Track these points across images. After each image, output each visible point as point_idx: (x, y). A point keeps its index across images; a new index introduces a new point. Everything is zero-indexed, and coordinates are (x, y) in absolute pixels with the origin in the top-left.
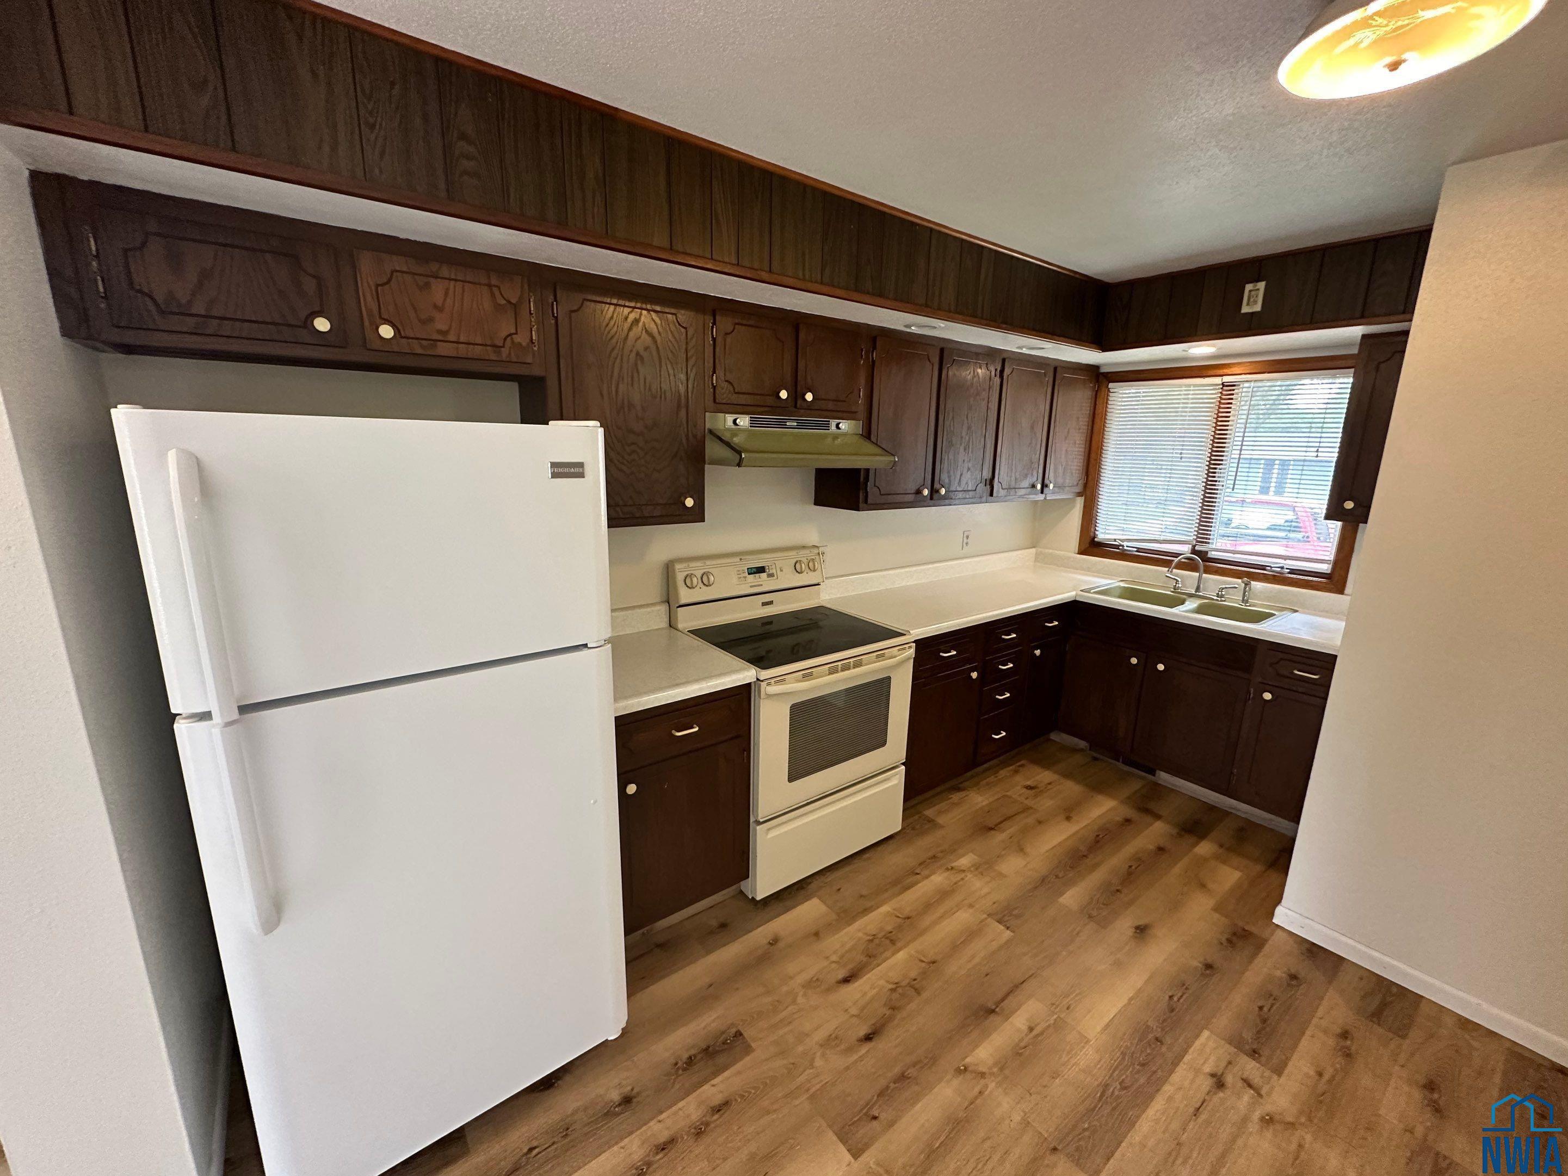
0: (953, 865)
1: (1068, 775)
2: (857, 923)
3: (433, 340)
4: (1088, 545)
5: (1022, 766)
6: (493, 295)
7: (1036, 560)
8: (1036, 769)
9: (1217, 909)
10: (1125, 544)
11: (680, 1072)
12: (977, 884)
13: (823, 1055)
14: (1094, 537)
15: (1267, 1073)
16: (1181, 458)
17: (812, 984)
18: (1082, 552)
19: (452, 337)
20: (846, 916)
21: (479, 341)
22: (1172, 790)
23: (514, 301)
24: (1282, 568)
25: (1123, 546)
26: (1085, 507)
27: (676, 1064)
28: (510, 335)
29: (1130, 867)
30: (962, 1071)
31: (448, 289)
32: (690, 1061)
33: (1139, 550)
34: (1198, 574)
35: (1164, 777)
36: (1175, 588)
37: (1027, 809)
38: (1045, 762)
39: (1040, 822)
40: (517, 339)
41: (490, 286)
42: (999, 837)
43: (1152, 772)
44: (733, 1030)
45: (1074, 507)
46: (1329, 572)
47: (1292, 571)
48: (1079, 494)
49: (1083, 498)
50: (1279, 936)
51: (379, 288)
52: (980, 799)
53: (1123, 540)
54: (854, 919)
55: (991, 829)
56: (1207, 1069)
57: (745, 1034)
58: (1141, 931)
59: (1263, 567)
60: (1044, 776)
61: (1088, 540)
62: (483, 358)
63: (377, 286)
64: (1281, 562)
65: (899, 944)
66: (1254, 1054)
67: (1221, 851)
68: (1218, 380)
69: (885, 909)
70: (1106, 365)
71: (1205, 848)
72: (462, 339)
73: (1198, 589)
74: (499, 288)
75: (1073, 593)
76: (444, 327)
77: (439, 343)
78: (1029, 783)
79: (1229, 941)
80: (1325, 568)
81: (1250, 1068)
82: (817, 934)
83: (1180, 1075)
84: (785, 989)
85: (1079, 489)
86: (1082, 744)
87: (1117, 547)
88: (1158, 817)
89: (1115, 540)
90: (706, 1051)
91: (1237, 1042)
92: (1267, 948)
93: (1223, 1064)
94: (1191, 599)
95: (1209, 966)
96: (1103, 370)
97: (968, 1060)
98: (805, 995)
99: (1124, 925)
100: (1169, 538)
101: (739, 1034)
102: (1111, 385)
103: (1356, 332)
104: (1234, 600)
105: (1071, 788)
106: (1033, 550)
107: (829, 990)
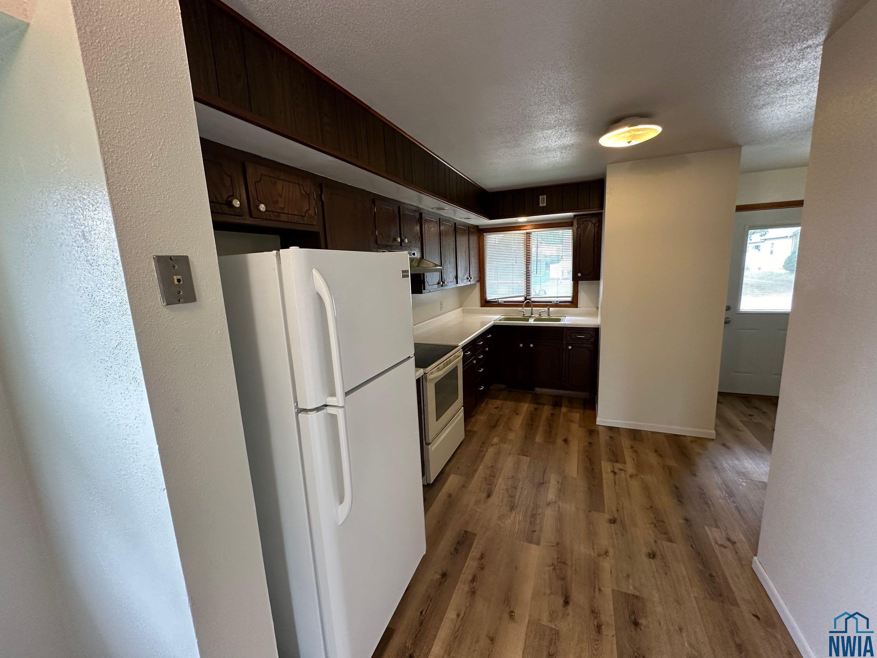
0: (492, 443)
1: (505, 399)
2: (475, 476)
3: (278, 212)
4: (484, 303)
5: (487, 401)
6: (300, 189)
7: (463, 312)
8: (494, 401)
9: (580, 426)
10: (499, 300)
11: (456, 555)
12: (506, 447)
13: (502, 522)
14: (486, 299)
15: (623, 465)
16: (516, 263)
17: (477, 502)
18: (482, 306)
19: (286, 211)
20: (470, 475)
21: (296, 213)
22: (542, 394)
23: (308, 193)
24: (557, 301)
25: (499, 301)
26: (481, 286)
27: (451, 553)
28: (308, 210)
29: (548, 423)
30: (548, 504)
31: (283, 185)
32: (456, 549)
33: (505, 302)
34: (531, 308)
35: (538, 390)
36: (524, 315)
37: (501, 416)
38: (496, 398)
39: (509, 418)
40: (310, 212)
41: (299, 184)
42: (500, 428)
43: (533, 390)
44: (463, 532)
45: (476, 286)
46: (571, 300)
47: (560, 302)
48: (478, 281)
49: (479, 283)
50: (600, 427)
51: (257, 183)
52: (482, 418)
53: (498, 299)
54: (473, 476)
55: (495, 426)
56: (609, 470)
57: (468, 530)
58: (566, 441)
59: (551, 302)
60: (498, 403)
61: (484, 300)
62: (298, 222)
63: (256, 182)
64: (556, 299)
65: (497, 476)
66: (617, 461)
67: (569, 409)
68: (525, 231)
69: (481, 467)
70: (481, 225)
71: (564, 410)
72: (290, 212)
73: (532, 314)
74: (302, 185)
75: (493, 322)
76: (283, 206)
77: (281, 214)
78: (495, 406)
79: (590, 434)
80: (570, 299)
81: (618, 465)
82: (464, 486)
83: (604, 476)
84: (469, 509)
85: (477, 279)
86: (503, 386)
87: (496, 302)
88: (544, 405)
89: (495, 299)
90: (458, 543)
91: (611, 460)
92: (600, 432)
93: (612, 468)
94: (531, 318)
95: (590, 443)
96: (480, 228)
97: (548, 501)
98: (478, 508)
99: (559, 441)
100: (516, 295)
101: (466, 532)
102: (484, 234)
103: (570, 214)
104: (545, 316)
105: (510, 404)
106: (461, 308)
107: (485, 502)
